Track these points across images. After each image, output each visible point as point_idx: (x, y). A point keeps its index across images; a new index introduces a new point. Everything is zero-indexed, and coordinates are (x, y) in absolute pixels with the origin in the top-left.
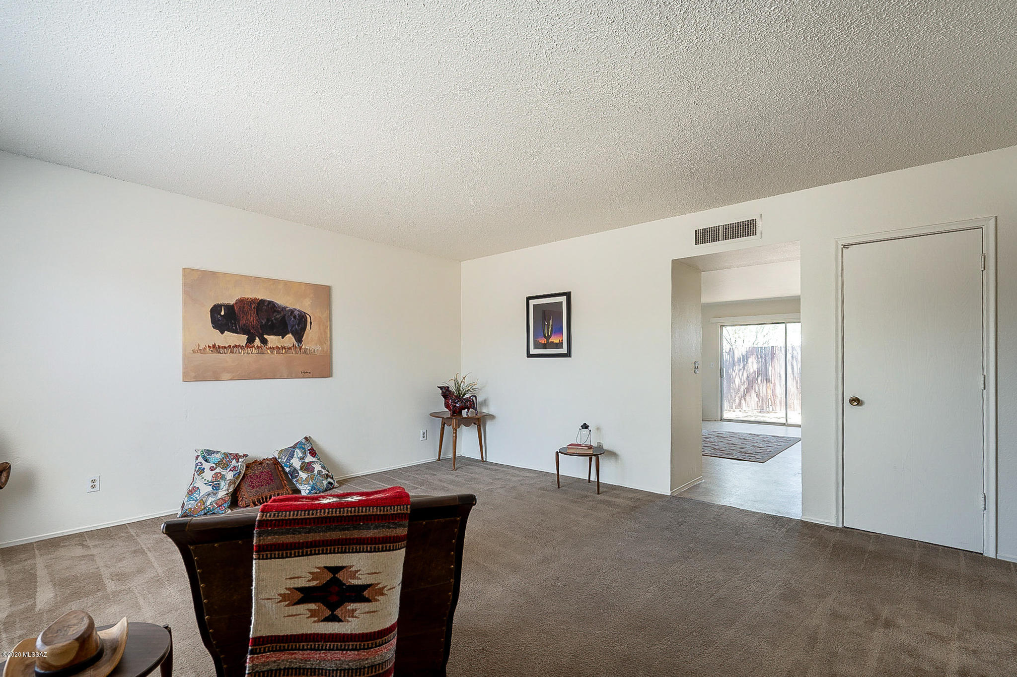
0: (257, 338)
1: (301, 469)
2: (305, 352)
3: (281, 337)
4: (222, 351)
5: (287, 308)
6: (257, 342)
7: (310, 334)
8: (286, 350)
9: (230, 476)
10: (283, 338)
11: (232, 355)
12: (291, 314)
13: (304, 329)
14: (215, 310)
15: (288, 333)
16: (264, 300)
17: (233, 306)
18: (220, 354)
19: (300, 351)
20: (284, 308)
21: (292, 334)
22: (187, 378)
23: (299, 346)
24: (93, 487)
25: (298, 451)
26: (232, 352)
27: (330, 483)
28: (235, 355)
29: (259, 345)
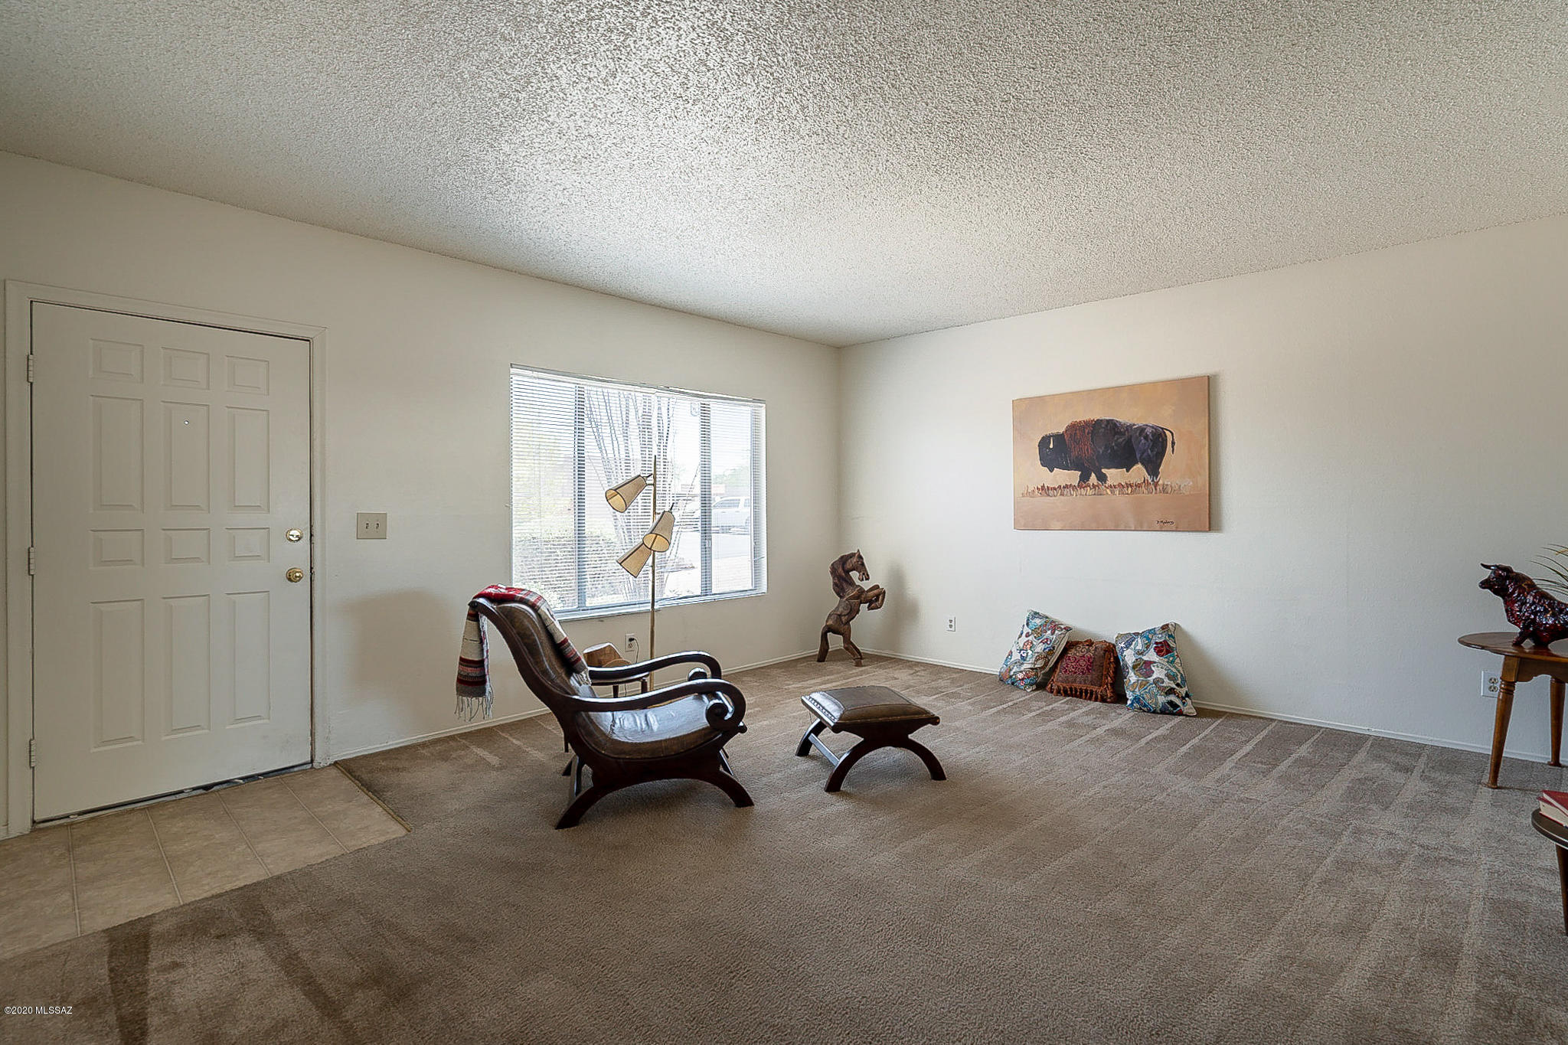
0: (1093, 474)
1: (1134, 668)
2: (1164, 490)
3: (1125, 469)
4: (1051, 492)
5: (1134, 425)
6: (1093, 477)
7: (1171, 462)
8: (1134, 488)
9: (1040, 648)
10: (1127, 471)
11: (1062, 497)
12: (1140, 435)
13: (1162, 454)
14: (1044, 442)
15: (1137, 463)
16: (1101, 420)
17: (1062, 435)
18: (1049, 498)
19: (1156, 489)
20: (1129, 427)
21: (1142, 464)
22: (1018, 526)
23: (1153, 480)
24: (951, 626)
25: (1139, 641)
26: (1062, 495)
27: (1171, 703)
28: (1066, 498)
29: (1095, 484)
